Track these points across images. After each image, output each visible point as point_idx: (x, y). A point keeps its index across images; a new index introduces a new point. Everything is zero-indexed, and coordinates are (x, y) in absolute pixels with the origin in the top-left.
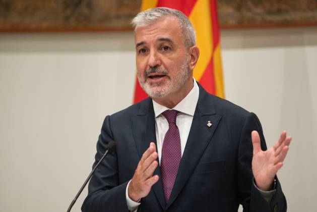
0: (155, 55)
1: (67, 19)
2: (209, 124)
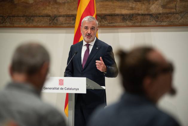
0: (90, 31)
1: (50, 24)
2: (97, 48)
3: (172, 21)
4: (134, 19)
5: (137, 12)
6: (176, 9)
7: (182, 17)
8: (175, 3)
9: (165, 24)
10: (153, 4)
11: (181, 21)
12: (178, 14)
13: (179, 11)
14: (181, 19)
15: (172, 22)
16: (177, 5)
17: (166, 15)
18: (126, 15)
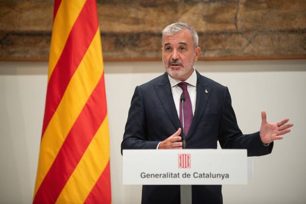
2: (206, 92)
3: (228, 49)
4: (143, 43)
5: (148, 28)
6: (236, 25)
7: (250, 42)
8: (235, 11)
9: (212, 55)
10: (185, 12)
11: (247, 50)
12: (240, 36)
13: (244, 29)
14: (247, 45)
15: (229, 51)
16: (238, 16)
17: (215, 37)
18: (124, 35)
